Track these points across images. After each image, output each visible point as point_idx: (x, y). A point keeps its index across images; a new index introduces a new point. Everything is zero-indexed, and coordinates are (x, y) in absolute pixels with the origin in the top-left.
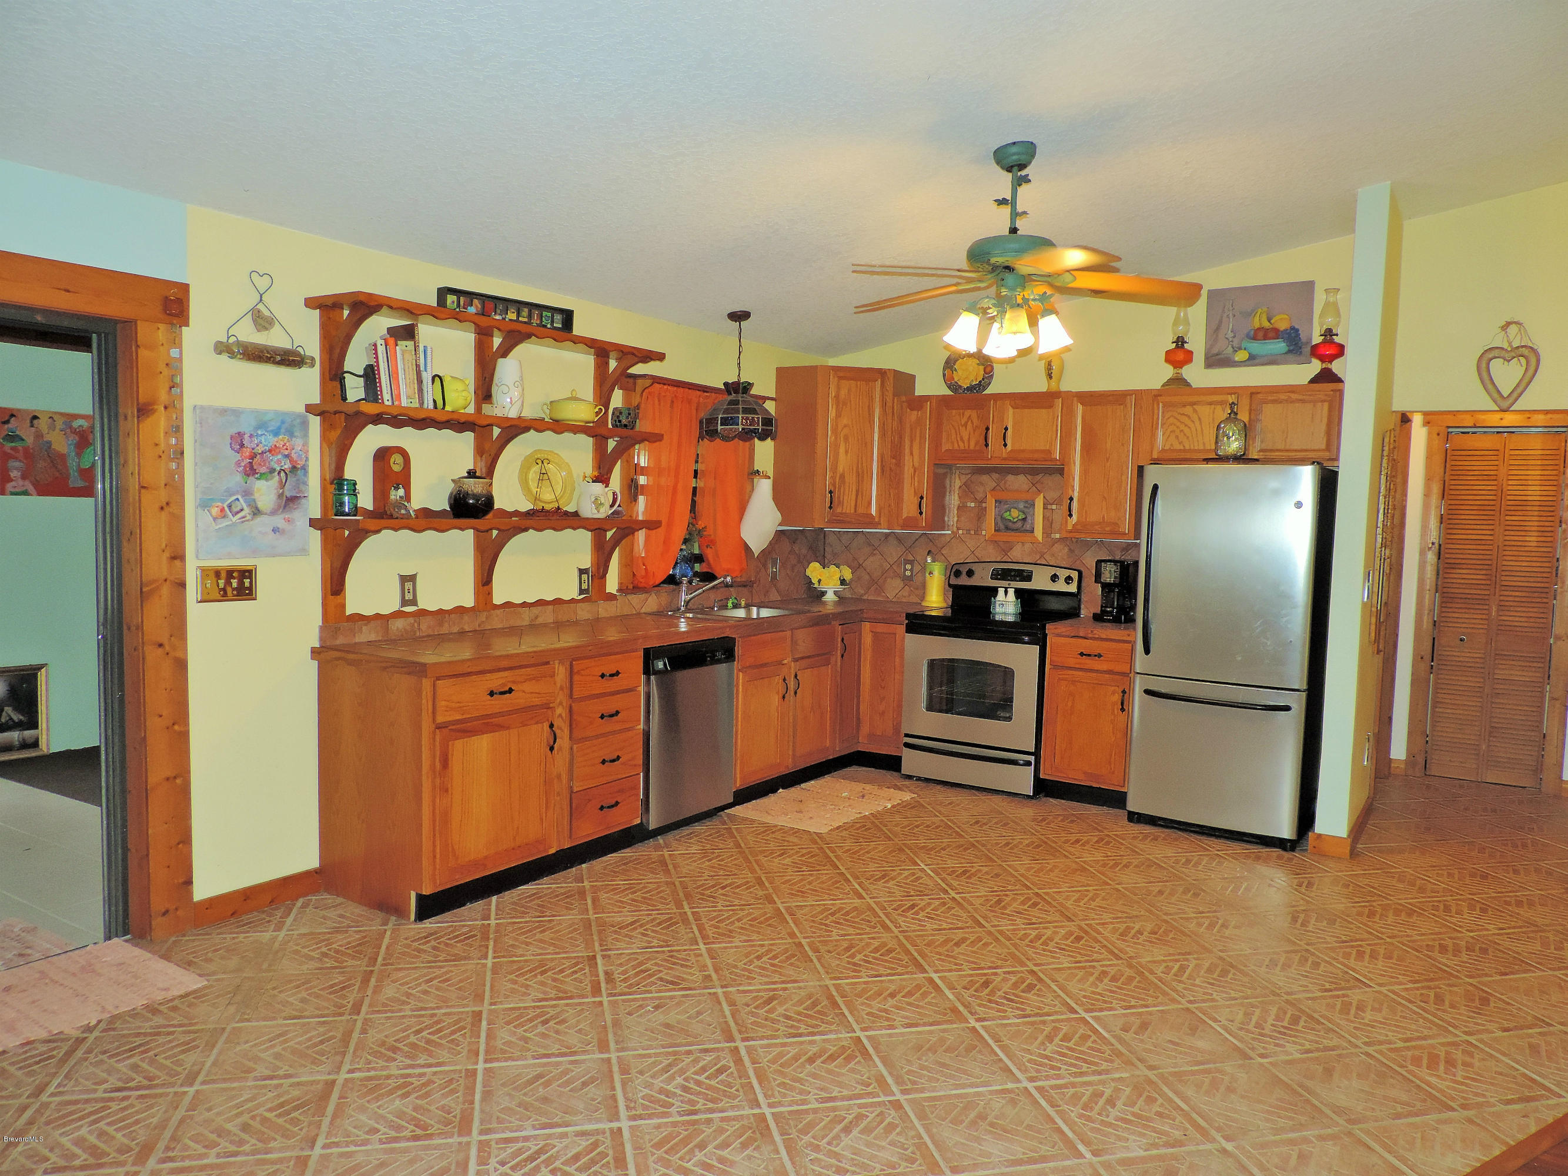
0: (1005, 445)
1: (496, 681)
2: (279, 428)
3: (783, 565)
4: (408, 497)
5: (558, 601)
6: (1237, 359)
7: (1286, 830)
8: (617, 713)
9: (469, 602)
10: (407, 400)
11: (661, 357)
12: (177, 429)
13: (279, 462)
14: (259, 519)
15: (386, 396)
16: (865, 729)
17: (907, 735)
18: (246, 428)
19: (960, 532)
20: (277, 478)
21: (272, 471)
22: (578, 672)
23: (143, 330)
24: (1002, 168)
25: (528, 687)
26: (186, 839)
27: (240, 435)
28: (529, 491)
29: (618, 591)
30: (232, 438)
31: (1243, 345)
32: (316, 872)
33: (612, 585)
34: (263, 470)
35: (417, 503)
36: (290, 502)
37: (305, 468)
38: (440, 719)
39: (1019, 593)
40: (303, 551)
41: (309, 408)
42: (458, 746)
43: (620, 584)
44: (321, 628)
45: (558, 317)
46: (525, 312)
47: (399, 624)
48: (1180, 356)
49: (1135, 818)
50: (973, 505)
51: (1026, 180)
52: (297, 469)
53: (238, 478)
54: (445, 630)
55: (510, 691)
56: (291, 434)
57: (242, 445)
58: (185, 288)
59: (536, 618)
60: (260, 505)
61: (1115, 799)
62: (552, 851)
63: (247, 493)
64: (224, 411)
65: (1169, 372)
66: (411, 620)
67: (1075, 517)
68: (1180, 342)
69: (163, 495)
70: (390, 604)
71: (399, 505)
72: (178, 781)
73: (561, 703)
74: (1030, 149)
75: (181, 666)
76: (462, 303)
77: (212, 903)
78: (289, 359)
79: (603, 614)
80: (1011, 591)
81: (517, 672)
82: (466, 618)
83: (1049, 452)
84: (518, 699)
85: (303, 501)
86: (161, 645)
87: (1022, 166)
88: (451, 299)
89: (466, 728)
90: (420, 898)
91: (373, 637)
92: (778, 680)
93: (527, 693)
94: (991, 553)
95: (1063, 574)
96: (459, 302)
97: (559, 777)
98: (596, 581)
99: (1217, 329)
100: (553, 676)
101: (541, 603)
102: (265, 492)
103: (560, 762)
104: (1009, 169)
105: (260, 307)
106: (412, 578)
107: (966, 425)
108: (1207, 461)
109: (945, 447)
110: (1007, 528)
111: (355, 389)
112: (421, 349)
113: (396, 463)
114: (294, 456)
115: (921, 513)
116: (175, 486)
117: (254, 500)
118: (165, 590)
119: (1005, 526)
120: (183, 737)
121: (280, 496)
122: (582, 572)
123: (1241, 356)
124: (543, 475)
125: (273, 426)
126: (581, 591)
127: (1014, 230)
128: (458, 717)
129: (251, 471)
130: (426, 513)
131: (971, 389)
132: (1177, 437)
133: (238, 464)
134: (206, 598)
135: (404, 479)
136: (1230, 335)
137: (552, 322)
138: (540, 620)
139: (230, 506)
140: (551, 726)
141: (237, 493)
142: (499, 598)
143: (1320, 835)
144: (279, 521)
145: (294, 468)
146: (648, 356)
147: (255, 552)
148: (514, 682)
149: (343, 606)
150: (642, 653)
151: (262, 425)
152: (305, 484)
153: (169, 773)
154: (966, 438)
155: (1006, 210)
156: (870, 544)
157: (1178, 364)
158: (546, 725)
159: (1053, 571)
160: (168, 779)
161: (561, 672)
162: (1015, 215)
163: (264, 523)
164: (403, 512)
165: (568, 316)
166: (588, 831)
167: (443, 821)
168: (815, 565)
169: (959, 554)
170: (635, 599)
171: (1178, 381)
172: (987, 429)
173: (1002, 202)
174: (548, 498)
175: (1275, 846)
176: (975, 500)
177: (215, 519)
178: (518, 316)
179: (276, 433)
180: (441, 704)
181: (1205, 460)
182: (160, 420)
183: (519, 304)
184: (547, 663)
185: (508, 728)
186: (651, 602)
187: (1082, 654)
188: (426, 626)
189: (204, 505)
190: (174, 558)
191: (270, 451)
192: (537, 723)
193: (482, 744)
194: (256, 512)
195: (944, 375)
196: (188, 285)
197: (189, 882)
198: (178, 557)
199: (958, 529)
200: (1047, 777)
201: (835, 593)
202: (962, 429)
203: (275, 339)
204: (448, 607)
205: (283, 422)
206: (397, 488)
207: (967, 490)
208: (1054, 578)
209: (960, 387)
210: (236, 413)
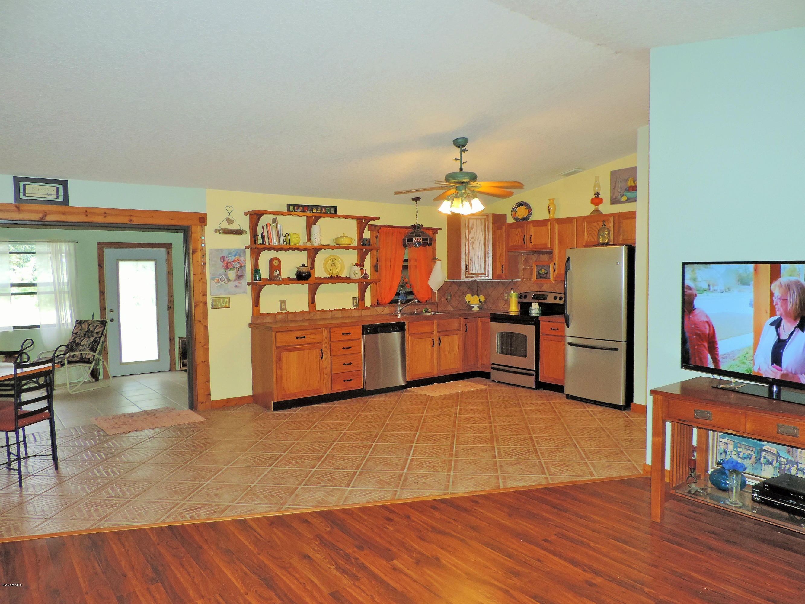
0: (531, 242)
1: (298, 334)
2: (236, 254)
3: (454, 295)
4: (280, 274)
5: (344, 309)
6: (622, 200)
7: (622, 403)
8: (350, 348)
9: (307, 309)
10: (275, 242)
11: (378, 218)
12: (203, 256)
13: (236, 264)
14: (230, 283)
15: (267, 242)
16: (480, 362)
17: (493, 364)
18: (225, 254)
19: (524, 279)
20: (236, 270)
21: (234, 267)
22: (332, 332)
23: (193, 228)
24: (456, 146)
25: (313, 336)
26: (208, 381)
27: (223, 257)
28: (328, 270)
29: (371, 306)
30: (221, 258)
31: (625, 194)
32: (251, 396)
33: (368, 302)
34: (231, 267)
35: (284, 275)
36: (240, 277)
37: (245, 266)
38: (278, 345)
39: (540, 304)
40: (245, 293)
41: (247, 247)
42: (285, 355)
43: (371, 303)
44: (252, 317)
45: (332, 209)
46: (320, 209)
47: (280, 316)
48: (597, 201)
49: (568, 397)
50: (528, 268)
51: (465, 151)
52: (242, 267)
53: (222, 271)
54: (297, 318)
55: (304, 337)
56: (240, 255)
57: (224, 260)
58: (206, 214)
59: (334, 315)
60: (230, 278)
61: (560, 389)
62: (324, 394)
63: (226, 275)
64: (218, 250)
65: (593, 208)
66: (284, 315)
67: (557, 271)
68: (597, 195)
69: (200, 277)
70: (276, 309)
71: (277, 276)
72: (206, 363)
73: (326, 343)
74: (466, 141)
75: (206, 328)
76: (295, 208)
77: (216, 402)
78: (239, 232)
79: (364, 314)
80: (537, 304)
81: (308, 331)
82: (306, 315)
83: (546, 245)
84: (308, 340)
85: (245, 277)
86: (200, 321)
87: (463, 146)
88: (291, 208)
89: (289, 349)
90: (274, 403)
91: (270, 321)
92: (430, 339)
93: (311, 338)
94: (536, 289)
95: (559, 296)
96: (294, 208)
97: (326, 368)
98: (360, 302)
99: (614, 188)
100: (322, 333)
101: (336, 310)
102: (232, 274)
103: (326, 363)
104: (459, 147)
105: (230, 217)
106: (284, 301)
107: (517, 235)
108: (595, 246)
109: (511, 244)
110: (541, 277)
111: (260, 241)
112: (279, 226)
113: (276, 263)
114: (241, 262)
115: (503, 272)
116: (204, 274)
117: (228, 277)
118: (201, 305)
119: (540, 276)
120: (207, 349)
121: (237, 275)
122: (353, 299)
123: (624, 199)
124: (333, 264)
125: (234, 253)
126: (354, 306)
127: (461, 169)
128: (284, 345)
129: (227, 268)
130: (290, 279)
131: (523, 219)
132: (592, 236)
133: (223, 266)
134: (215, 307)
135: (279, 268)
136: (619, 190)
137: (330, 211)
138: (336, 316)
139: (220, 279)
140: (321, 350)
141: (223, 275)
142: (318, 308)
143: (635, 404)
144: (237, 283)
145: (241, 267)
146: (374, 219)
147: (229, 293)
148: (305, 334)
149: (259, 310)
150: (361, 326)
151: (230, 253)
152: (245, 271)
153: (203, 361)
154: (518, 240)
155: (459, 162)
156: (492, 286)
157: (597, 204)
158: (320, 350)
159: (554, 295)
160: (203, 362)
161: (325, 333)
162: (461, 164)
163: (232, 284)
164: (278, 279)
165: (335, 208)
166: (339, 388)
167: (279, 378)
168: (469, 295)
169: (524, 289)
170: (379, 309)
171: (597, 211)
172: (525, 236)
173: (457, 159)
174: (335, 272)
175: (617, 408)
176: (529, 266)
177: (216, 283)
178: (317, 210)
179: (235, 256)
180: (278, 340)
181: (594, 245)
182: (199, 254)
183: (317, 207)
184: (320, 328)
185: (304, 350)
186: (386, 310)
187: (551, 329)
188: (290, 317)
189: (212, 279)
190: (203, 295)
191: (233, 261)
192: (316, 349)
193: (294, 355)
194: (229, 280)
195: (512, 214)
196: (206, 213)
197: (209, 394)
198: (205, 295)
199: (524, 278)
200: (542, 381)
201: (478, 307)
202: (516, 237)
203: (234, 226)
204: (298, 311)
205: (237, 252)
206: (276, 271)
207: (526, 261)
208: (555, 298)
209: (518, 219)
210: (222, 250)
